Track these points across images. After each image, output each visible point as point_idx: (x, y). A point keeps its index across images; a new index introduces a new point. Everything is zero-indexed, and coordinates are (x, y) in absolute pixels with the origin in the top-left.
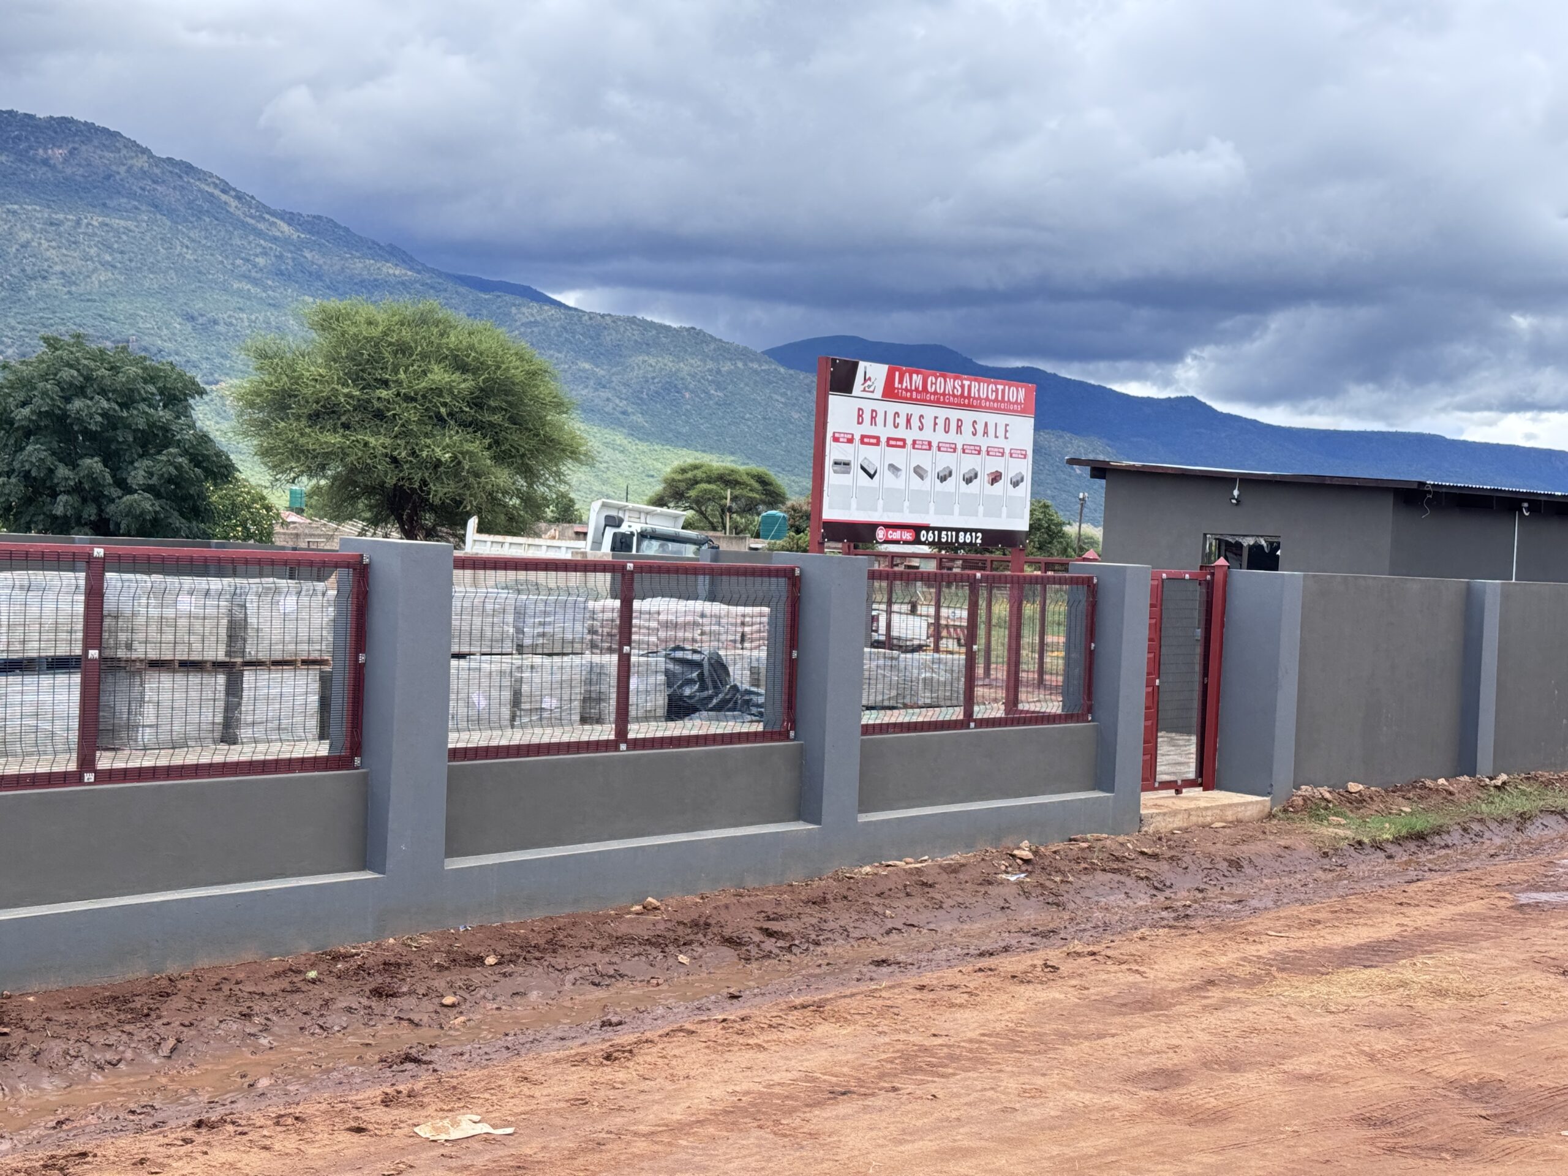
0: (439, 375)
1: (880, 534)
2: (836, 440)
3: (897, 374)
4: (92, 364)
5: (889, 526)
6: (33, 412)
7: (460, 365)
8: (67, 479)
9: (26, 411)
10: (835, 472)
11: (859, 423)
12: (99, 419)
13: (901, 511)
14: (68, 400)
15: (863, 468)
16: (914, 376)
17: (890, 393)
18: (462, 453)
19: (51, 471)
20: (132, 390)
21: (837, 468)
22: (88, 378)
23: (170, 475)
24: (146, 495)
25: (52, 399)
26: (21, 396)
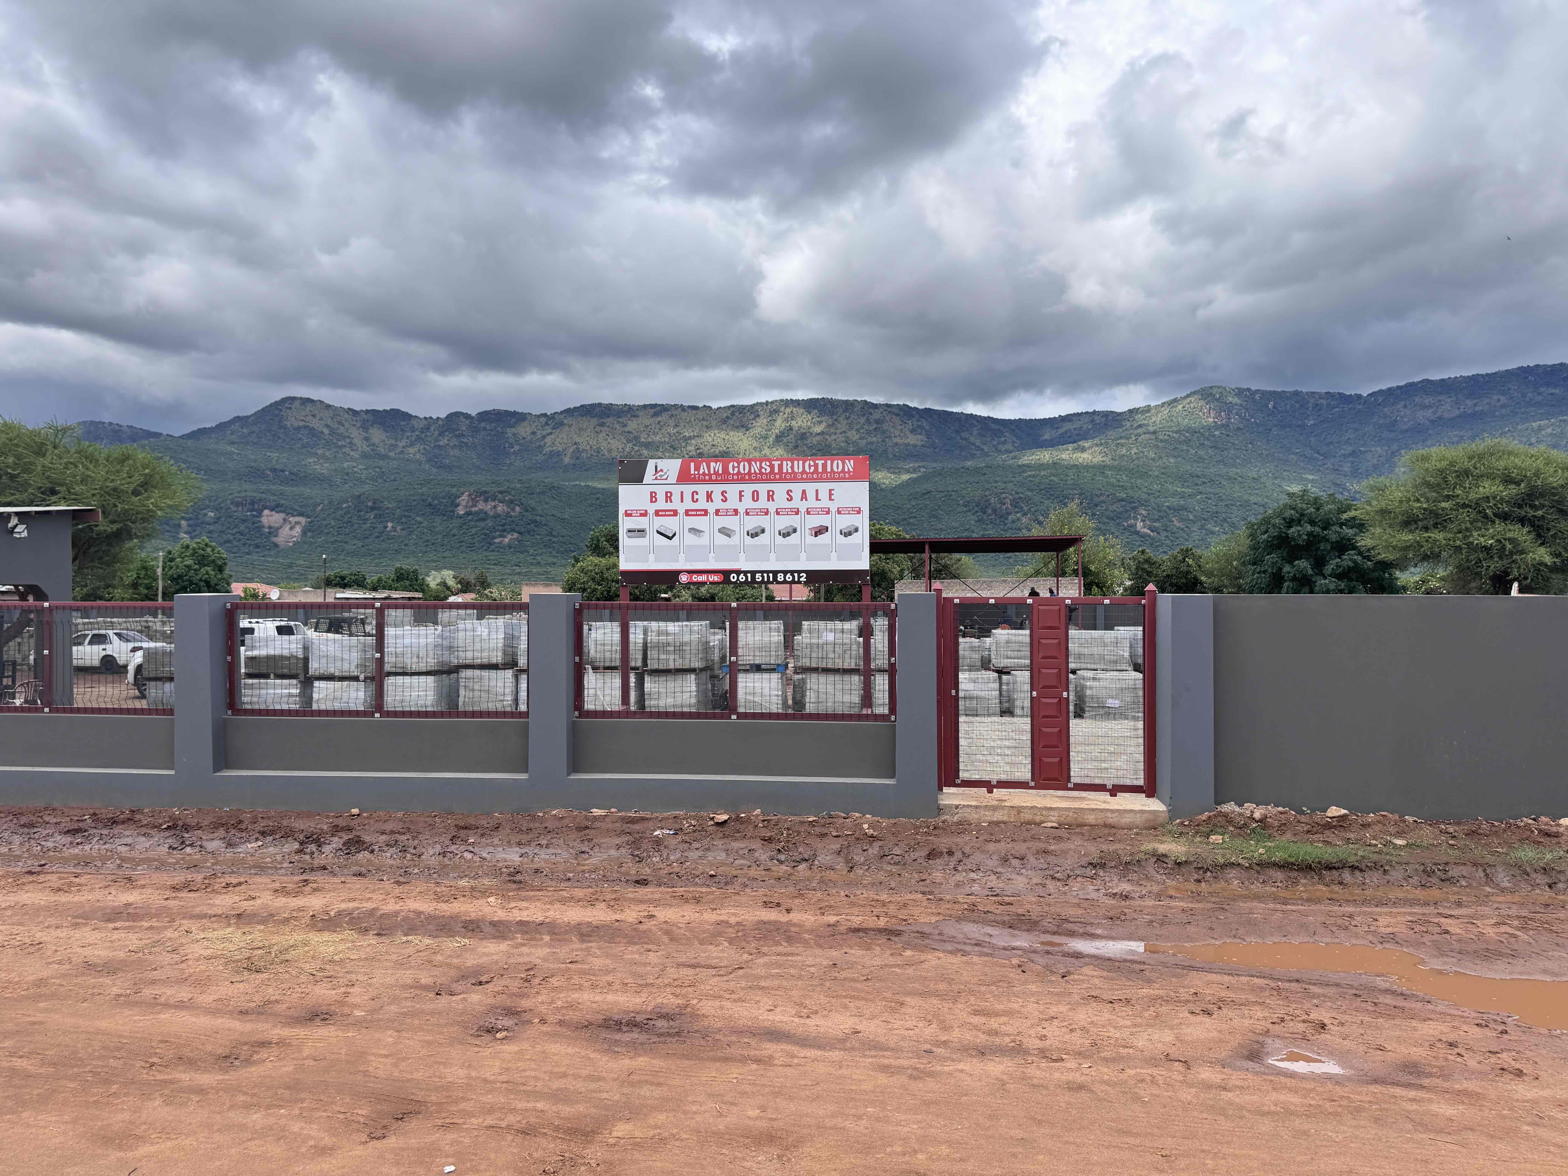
0: (1487, 488)
1: (684, 578)
2: (627, 514)
3: (692, 465)
4: (1304, 506)
5: (691, 572)
6: (1269, 537)
7: (1508, 480)
8: (1289, 573)
9: (1265, 537)
10: (629, 537)
11: (652, 501)
12: (1305, 537)
13: (707, 560)
14: (1290, 527)
15: (658, 532)
16: (713, 464)
17: (684, 477)
18: (1505, 540)
19: (1280, 569)
20: (1328, 519)
21: (630, 534)
22: (1302, 515)
23: (1349, 566)
24: (1334, 579)
25: (1280, 528)
26: (1263, 528)
